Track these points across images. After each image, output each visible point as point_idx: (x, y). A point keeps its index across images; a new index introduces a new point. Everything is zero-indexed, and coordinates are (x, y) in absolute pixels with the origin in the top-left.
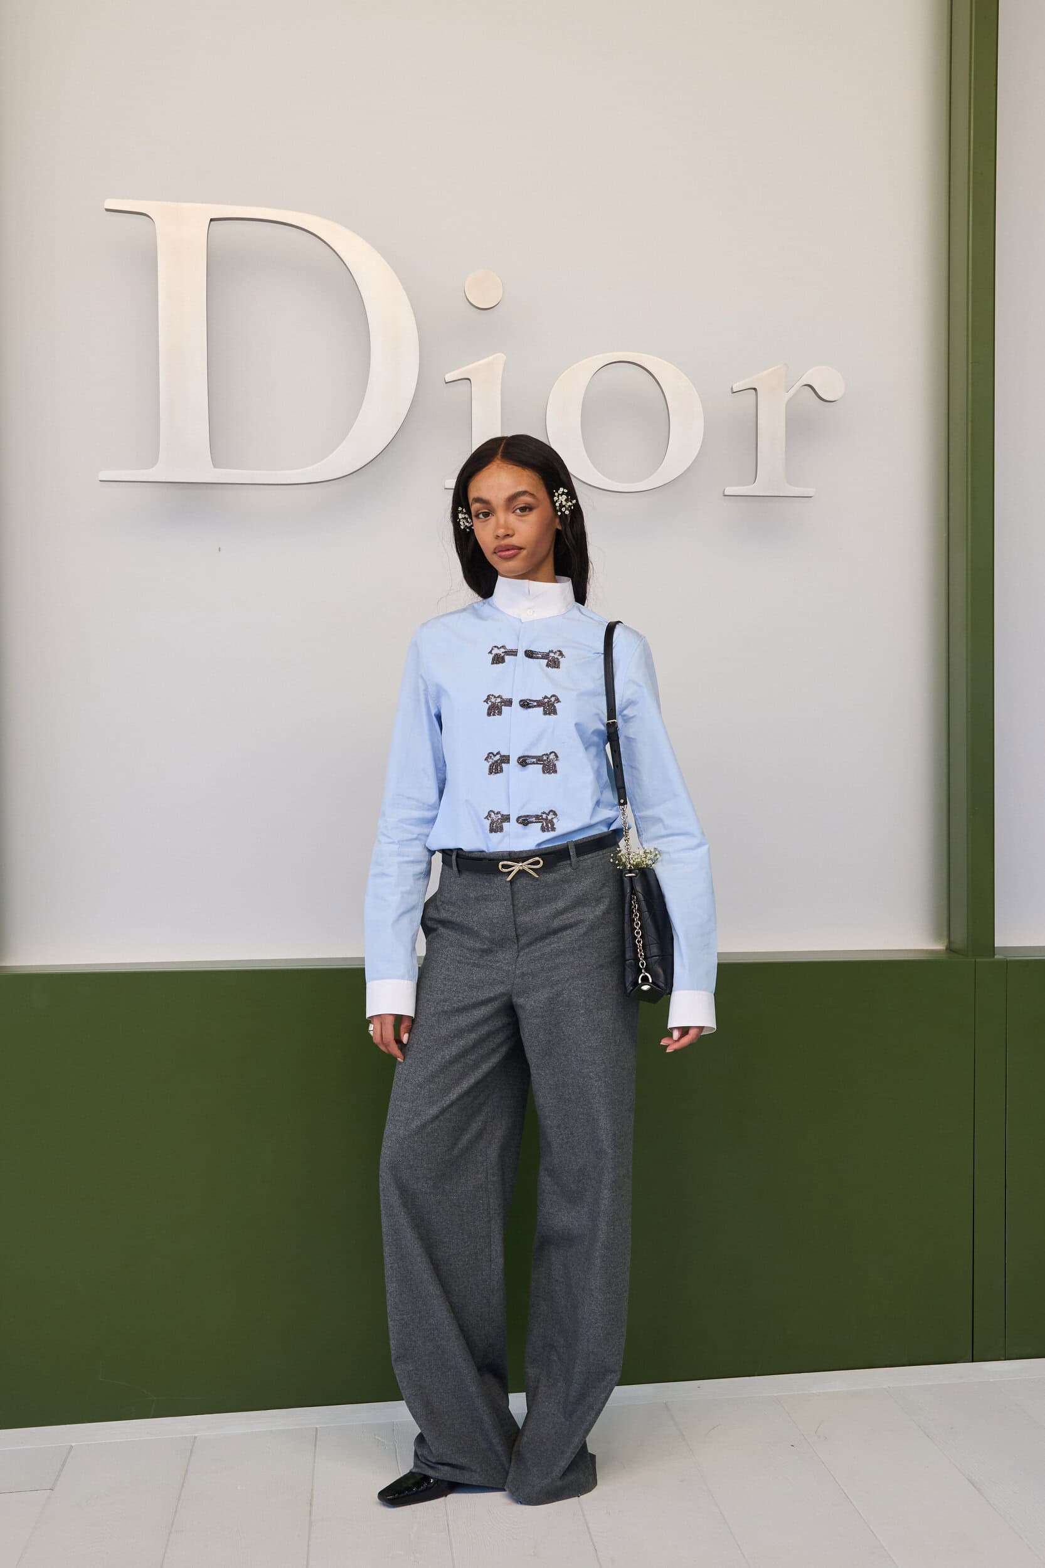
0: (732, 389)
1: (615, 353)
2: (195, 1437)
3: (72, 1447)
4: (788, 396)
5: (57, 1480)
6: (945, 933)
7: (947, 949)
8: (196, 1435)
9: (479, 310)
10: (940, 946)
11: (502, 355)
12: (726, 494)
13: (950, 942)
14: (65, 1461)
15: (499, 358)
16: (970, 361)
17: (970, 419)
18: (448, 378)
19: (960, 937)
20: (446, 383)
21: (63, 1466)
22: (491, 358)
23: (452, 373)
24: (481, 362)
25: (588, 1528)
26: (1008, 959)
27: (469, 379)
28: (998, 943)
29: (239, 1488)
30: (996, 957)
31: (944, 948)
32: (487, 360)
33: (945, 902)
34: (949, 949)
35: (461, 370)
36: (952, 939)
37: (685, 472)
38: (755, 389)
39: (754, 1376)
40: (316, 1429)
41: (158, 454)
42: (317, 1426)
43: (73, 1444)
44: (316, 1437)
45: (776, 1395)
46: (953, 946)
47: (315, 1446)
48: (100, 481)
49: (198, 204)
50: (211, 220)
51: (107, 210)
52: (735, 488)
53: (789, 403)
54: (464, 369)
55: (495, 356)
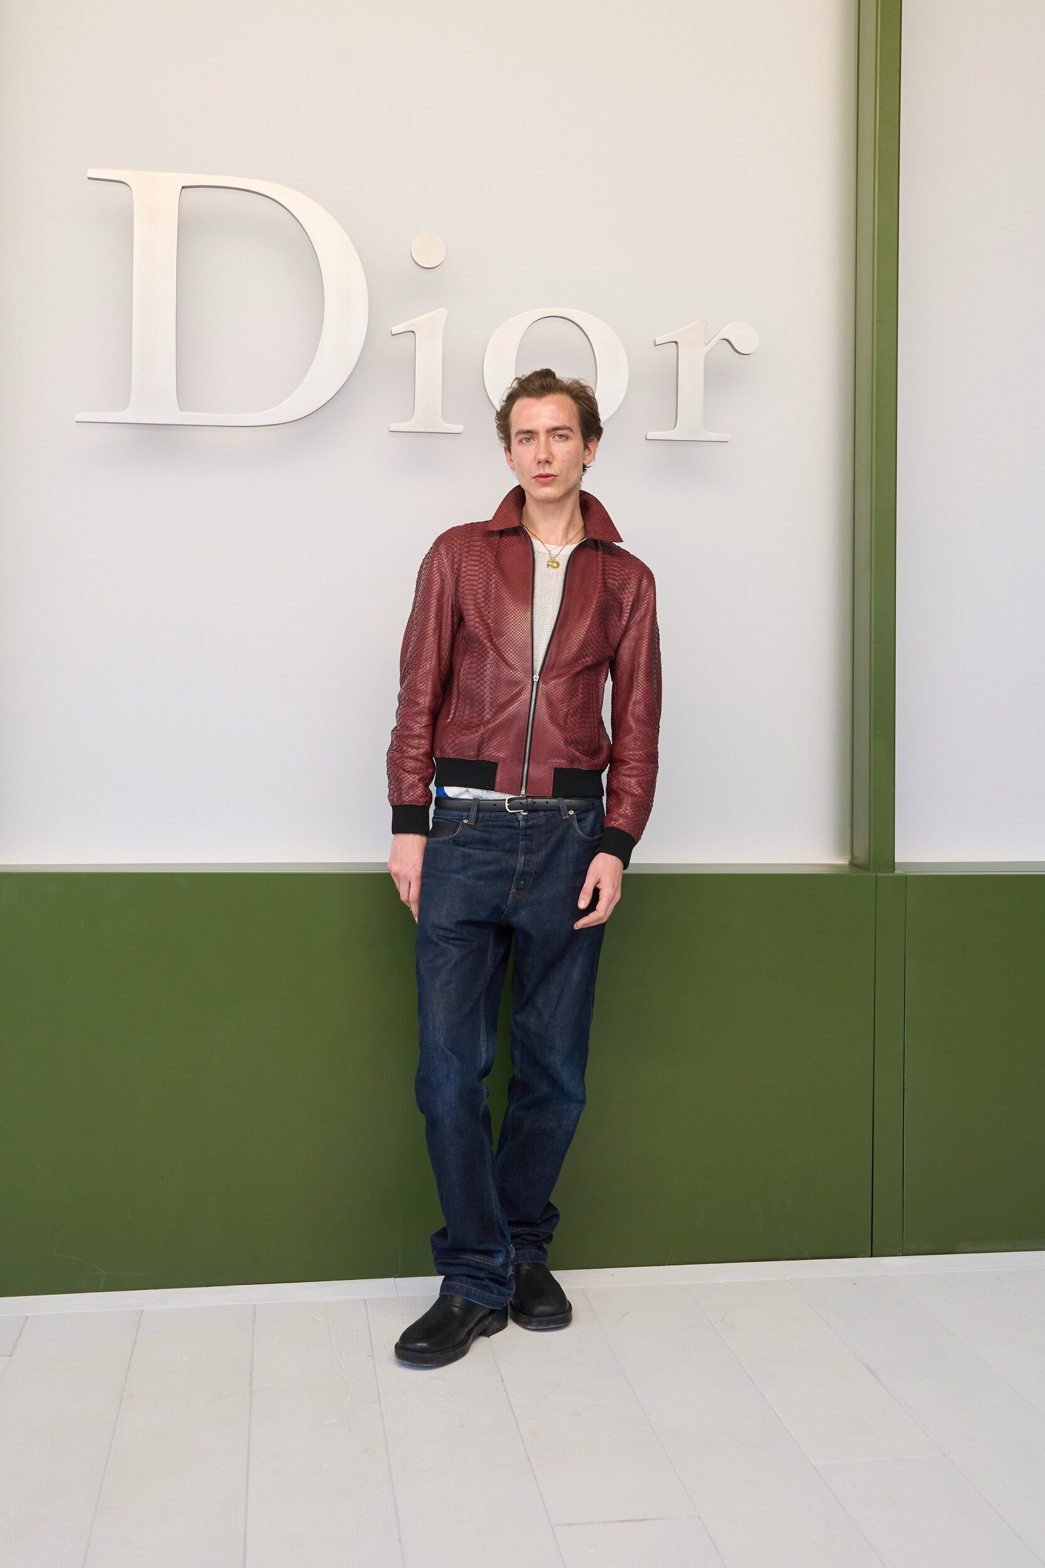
2: (142, 1311)
3: (27, 1317)
4: (707, 349)
5: (14, 1347)
6: (848, 848)
7: (850, 864)
8: (144, 1308)
9: (423, 270)
10: (844, 861)
11: (444, 309)
13: (853, 857)
14: (22, 1329)
16: (875, 320)
18: (395, 330)
19: (862, 855)
20: (393, 335)
21: (20, 1335)
24: (426, 316)
25: (510, 1403)
26: (907, 874)
27: (414, 332)
28: (899, 858)
29: (184, 1358)
30: (897, 872)
31: (847, 863)
32: (431, 314)
33: (848, 820)
34: (853, 864)
35: (406, 323)
36: (854, 854)
37: (611, 417)
38: (676, 342)
39: (665, 1265)
40: (255, 1306)
41: (130, 396)
42: (255, 1303)
43: (29, 1315)
44: (255, 1312)
45: (685, 1283)
46: (856, 861)
47: (254, 1321)
48: (77, 422)
49: (172, 174)
50: (183, 187)
51: (89, 178)
52: (656, 433)
53: (707, 355)
54: (409, 322)
55: (437, 311)
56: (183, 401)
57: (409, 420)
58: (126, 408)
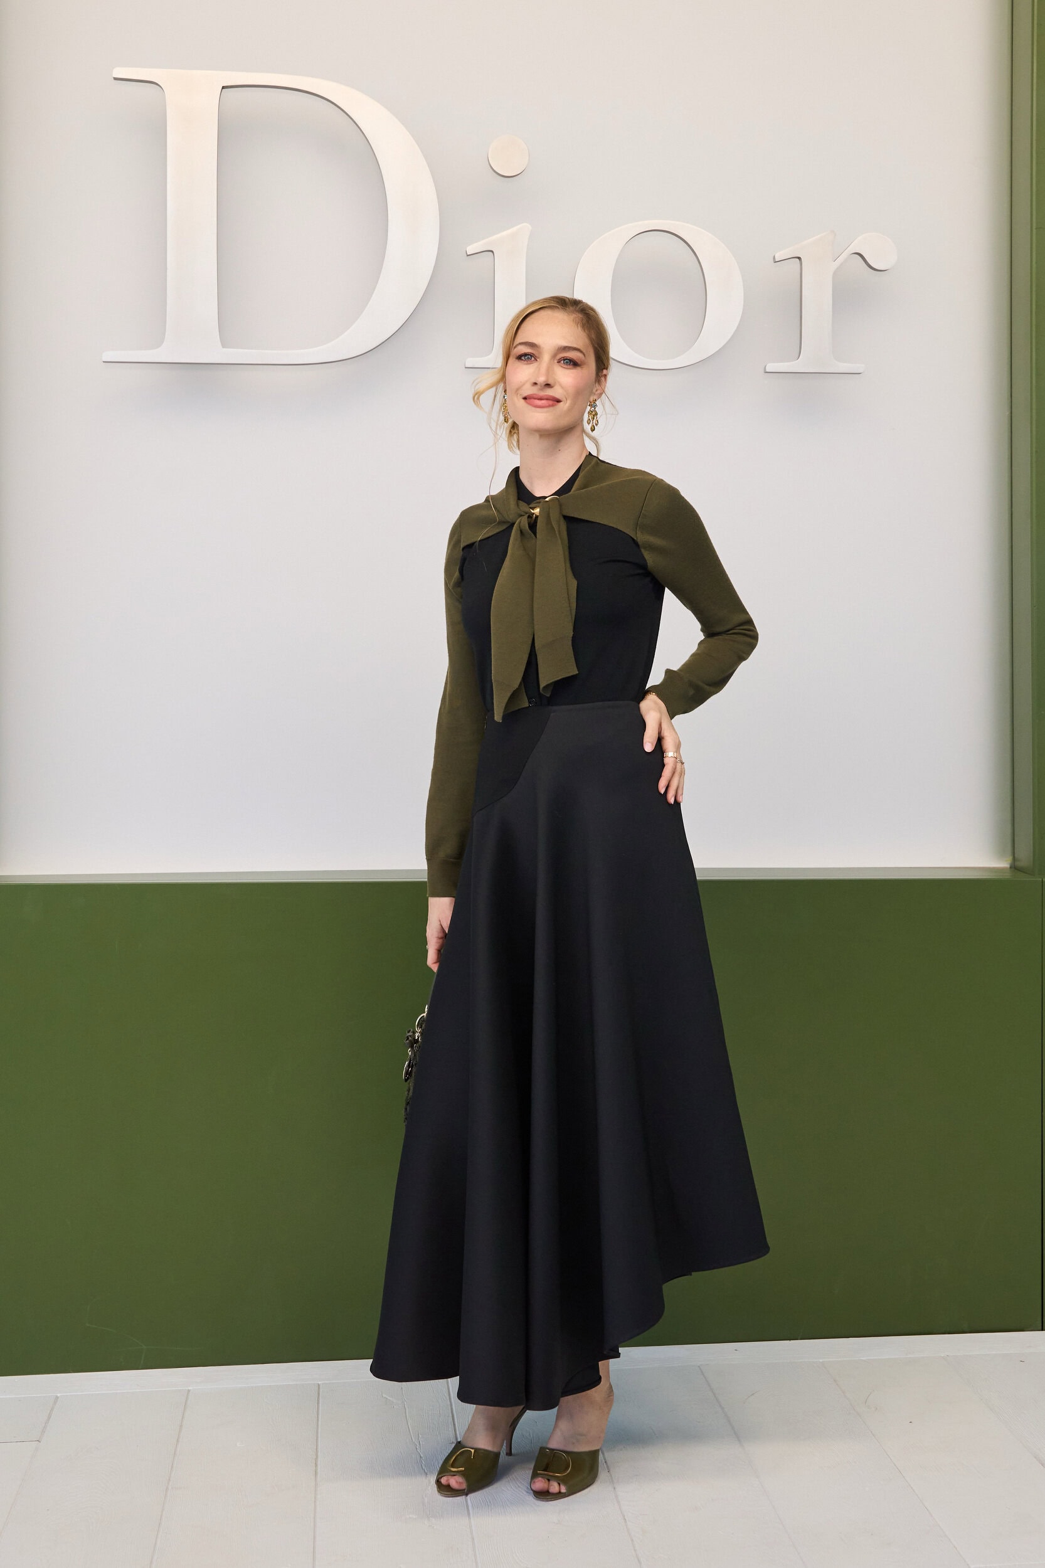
0: (774, 257)
1: (646, 222)
2: (189, 1391)
3: (57, 1397)
4: (835, 265)
5: (43, 1431)
6: (1009, 848)
7: (1011, 867)
8: (189, 1388)
9: (502, 178)
10: (1004, 864)
11: (528, 225)
12: (767, 371)
13: (1014, 859)
14: (52, 1410)
15: (524, 229)
16: (1034, 227)
17: (1034, 289)
18: (470, 250)
19: (1025, 855)
20: (468, 255)
21: (49, 1417)
22: (514, 229)
23: (475, 245)
24: (505, 233)
27: (492, 252)
31: (1008, 865)
32: (512, 230)
33: (1008, 815)
34: (1014, 867)
35: (482, 242)
36: (1016, 855)
37: (724, 347)
38: (799, 258)
39: (797, 1339)
40: (319, 1385)
41: (164, 334)
42: (319, 1383)
43: (59, 1395)
44: (319, 1394)
45: (821, 1361)
46: (1018, 864)
47: (318, 1403)
48: (104, 362)
49: (210, 72)
50: (223, 88)
51: (115, 79)
52: (776, 364)
53: (835, 274)
54: (484, 241)
55: (517, 227)
56: (226, 337)
57: (489, 355)
58: (163, 342)
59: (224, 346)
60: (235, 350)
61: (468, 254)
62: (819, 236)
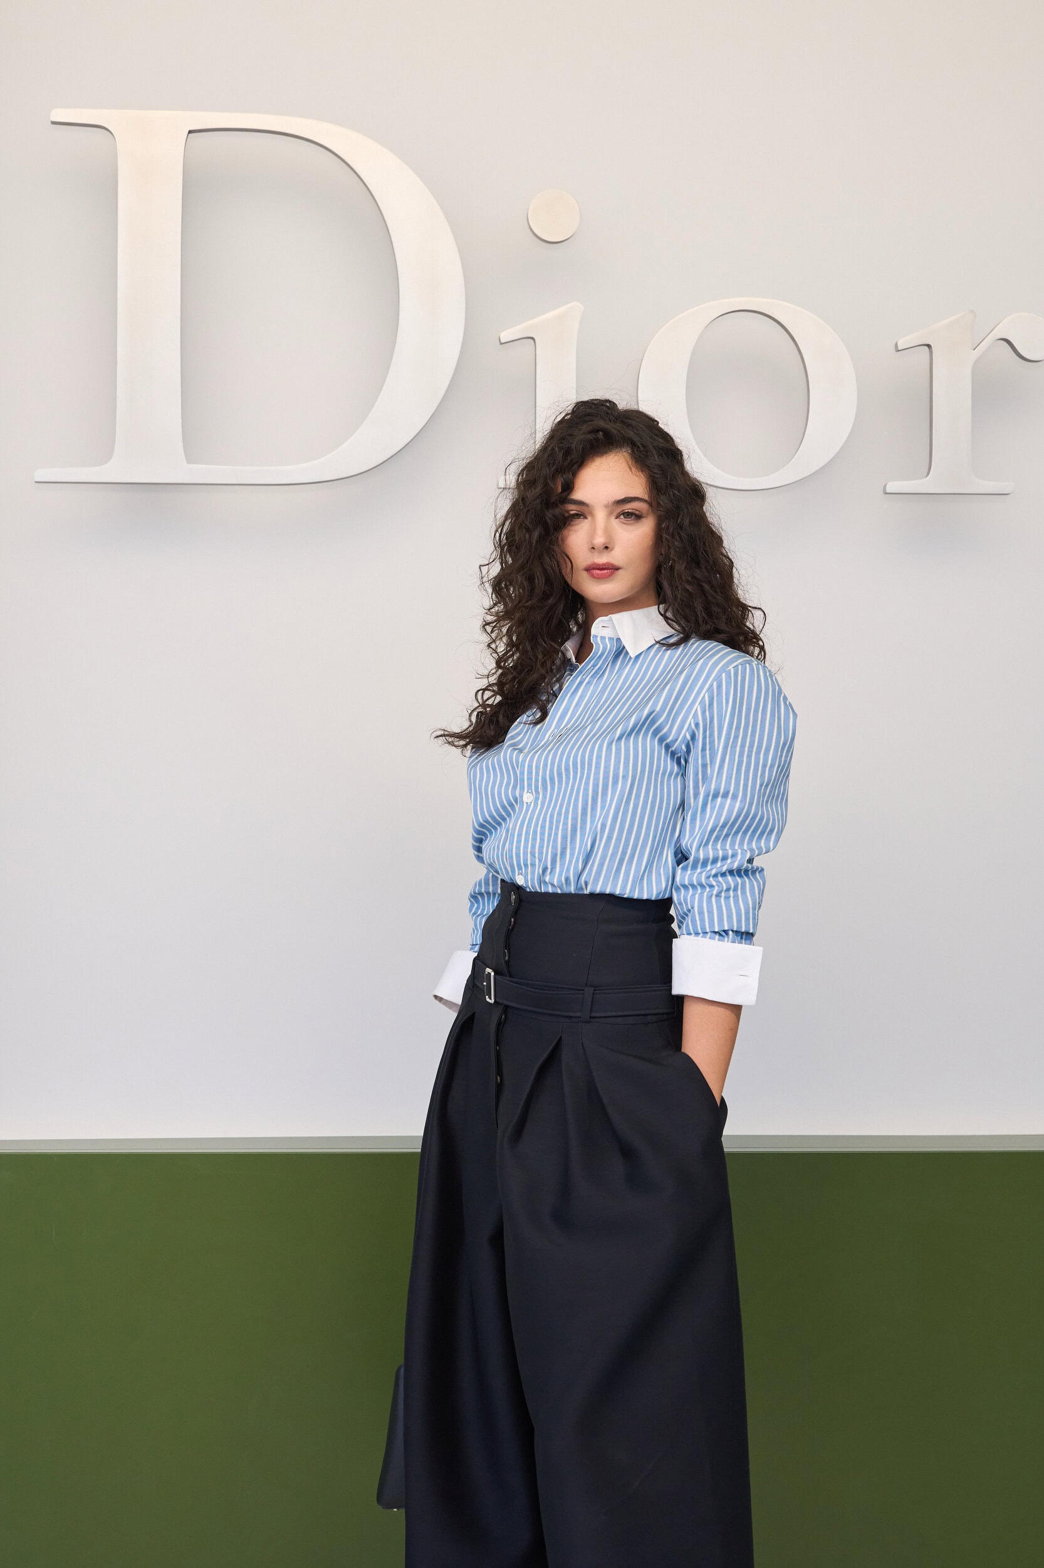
0: (896, 345)
1: (731, 300)
4: (976, 354)
9: (546, 245)
11: (578, 304)
12: (888, 491)
15: (574, 309)
18: (505, 337)
20: (501, 344)
22: (561, 309)
23: (509, 331)
24: (549, 315)
27: (533, 338)
32: (557, 312)
35: (522, 325)
37: (831, 461)
38: (929, 346)
41: (113, 444)
48: (36, 482)
49: (174, 112)
50: (190, 132)
51: (53, 123)
52: (900, 483)
53: (977, 364)
55: (565, 307)
56: (192, 449)
58: (112, 457)
59: (189, 460)
60: (203, 466)
61: (502, 342)
62: (955, 317)
